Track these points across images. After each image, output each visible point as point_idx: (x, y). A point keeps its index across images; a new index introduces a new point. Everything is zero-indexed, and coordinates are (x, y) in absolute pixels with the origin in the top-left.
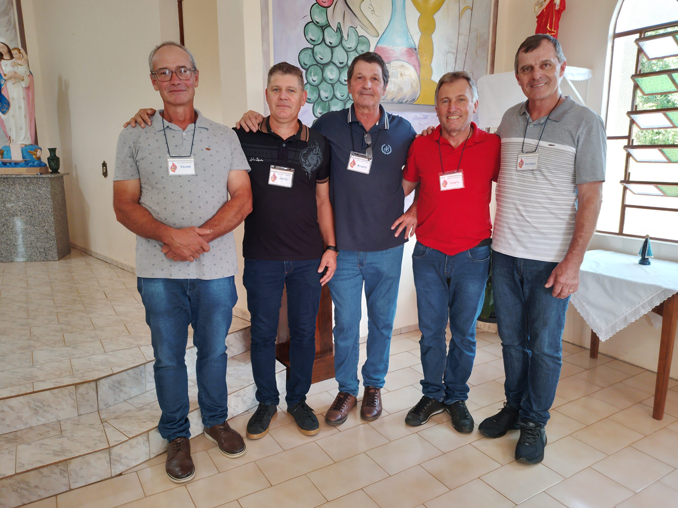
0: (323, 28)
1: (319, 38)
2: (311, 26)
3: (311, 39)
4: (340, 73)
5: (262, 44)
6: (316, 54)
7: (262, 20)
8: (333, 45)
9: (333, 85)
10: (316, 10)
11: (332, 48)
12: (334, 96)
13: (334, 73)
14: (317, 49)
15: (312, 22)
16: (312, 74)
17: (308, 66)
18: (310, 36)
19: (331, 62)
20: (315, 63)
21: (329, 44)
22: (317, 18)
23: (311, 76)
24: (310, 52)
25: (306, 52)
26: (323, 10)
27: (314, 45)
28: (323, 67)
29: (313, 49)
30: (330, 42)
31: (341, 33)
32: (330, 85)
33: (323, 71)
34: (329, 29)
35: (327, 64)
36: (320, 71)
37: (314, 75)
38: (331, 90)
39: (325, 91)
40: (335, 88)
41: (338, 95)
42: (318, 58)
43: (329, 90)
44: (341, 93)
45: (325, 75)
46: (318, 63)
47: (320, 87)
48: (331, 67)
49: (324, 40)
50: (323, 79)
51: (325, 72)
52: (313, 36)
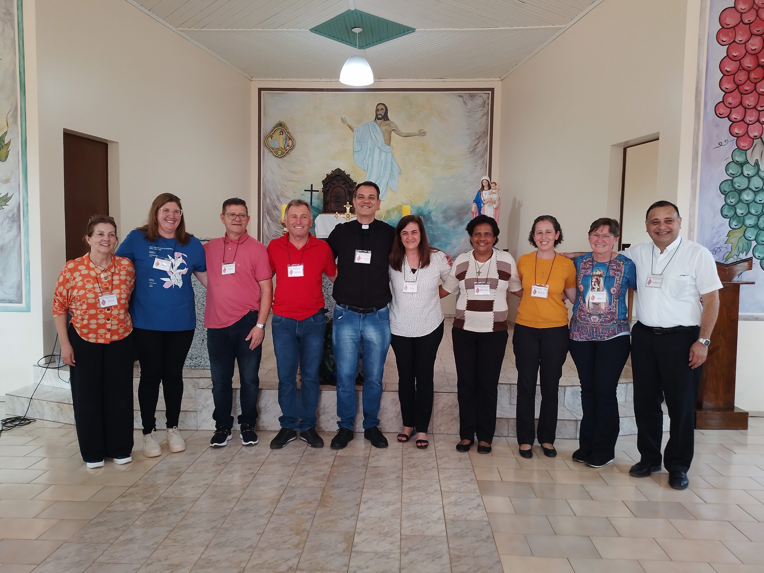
0: (742, 165)
1: (738, 171)
2: (732, 164)
3: (731, 173)
4: (755, 196)
5: (691, 180)
6: (735, 183)
7: (692, 165)
8: (749, 176)
9: (748, 205)
10: (737, 153)
11: (749, 178)
12: (749, 212)
13: (750, 196)
14: (735, 180)
15: (733, 161)
16: (730, 197)
17: (727, 192)
18: (730, 171)
19: (748, 188)
20: (733, 190)
21: (747, 175)
22: (737, 159)
23: (729, 199)
24: (729, 182)
25: (726, 182)
26: (743, 152)
27: (734, 178)
28: (740, 192)
29: (732, 181)
30: (747, 174)
31: (758, 166)
32: (746, 205)
33: (740, 195)
34: (747, 165)
35: (744, 190)
36: (737, 195)
37: (732, 198)
38: (746, 209)
39: (741, 209)
40: (750, 206)
41: (753, 211)
42: (736, 186)
43: (744, 208)
44: (756, 210)
45: (741, 198)
46: (736, 189)
47: (736, 206)
48: (748, 191)
49: (742, 173)
50: (740, 201)
51: (742, 195)
52: (733, 171)
